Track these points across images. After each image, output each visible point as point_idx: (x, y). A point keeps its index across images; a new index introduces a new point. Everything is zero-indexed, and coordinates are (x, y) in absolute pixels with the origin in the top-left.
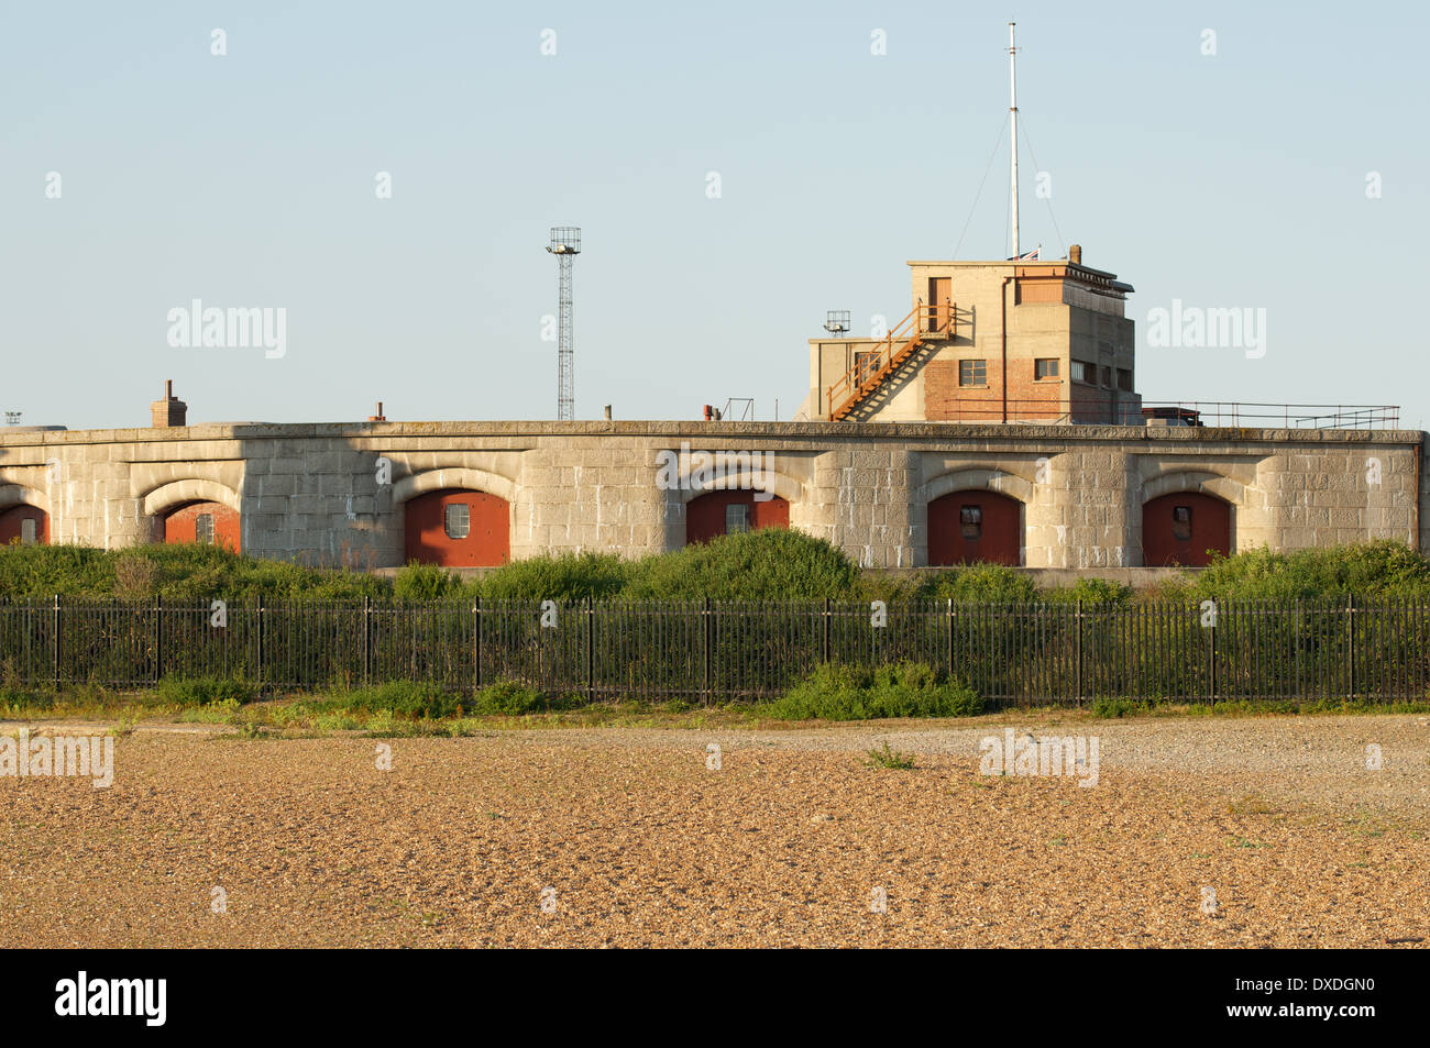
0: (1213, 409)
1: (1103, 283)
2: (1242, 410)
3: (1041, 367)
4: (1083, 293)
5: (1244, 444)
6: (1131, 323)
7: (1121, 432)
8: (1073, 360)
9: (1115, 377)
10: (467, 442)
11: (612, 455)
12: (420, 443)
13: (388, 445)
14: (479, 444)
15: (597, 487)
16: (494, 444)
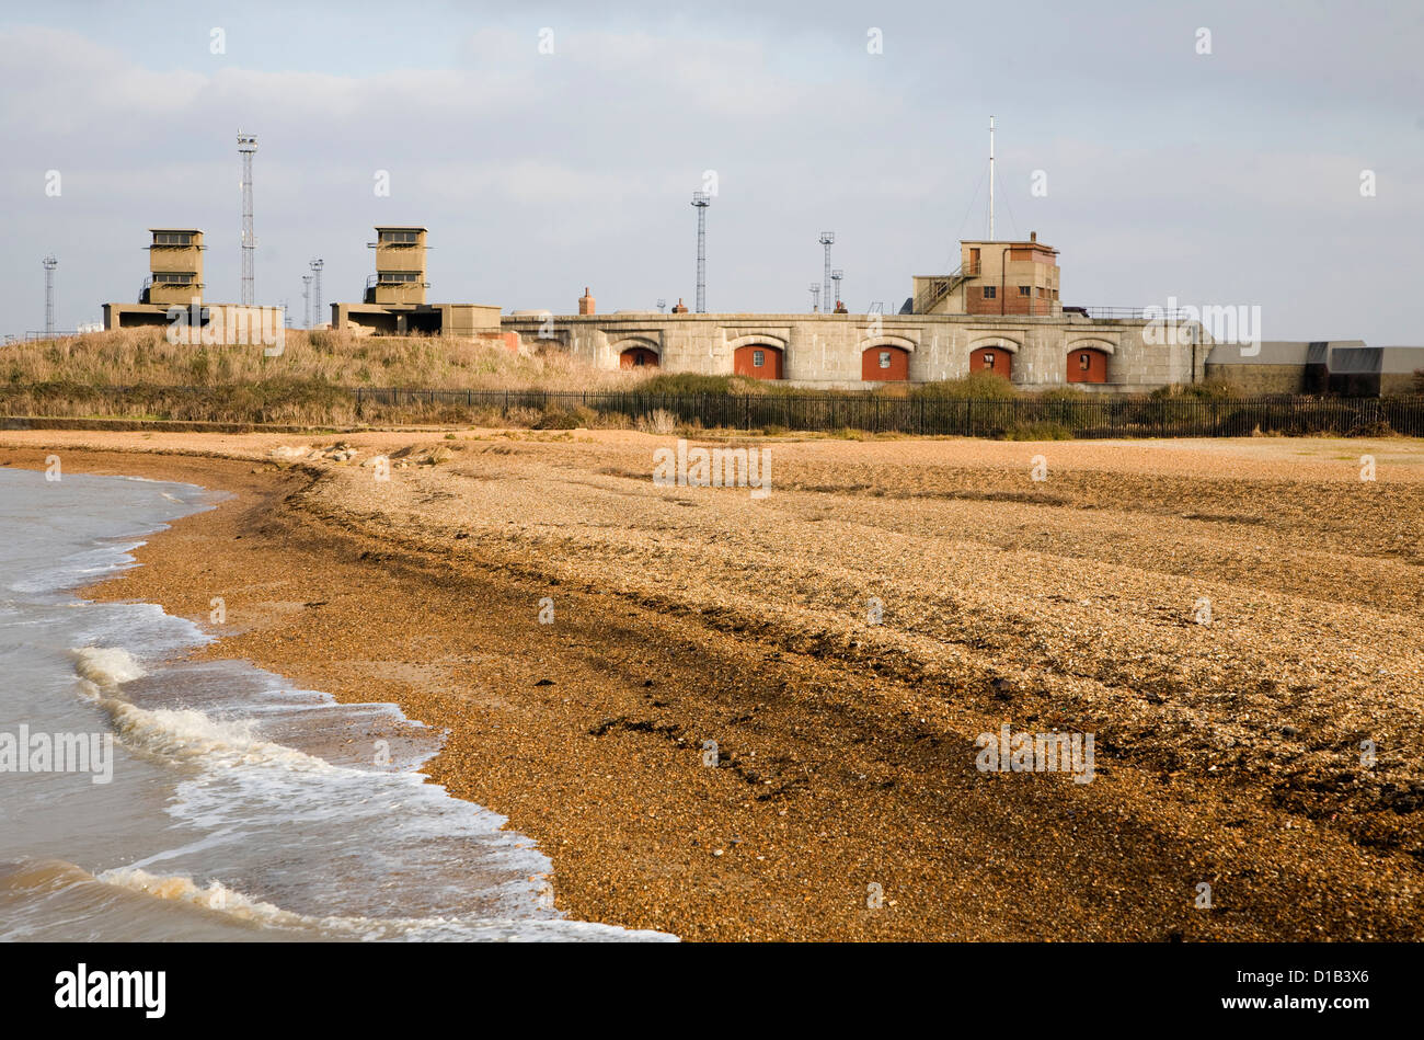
1: (1046, 250)
3: (1024, 290)
4: (1040, 256)
5: (1116, 327)
6: (1059, 267)
8: (1035, 286)
9: (1052, 294)
10: (764, 324)
11: (830, 330)
12: (743, 324)
13: (728, 324)
14: (770, 324)
15: (824, 345)
16: (776, 324)
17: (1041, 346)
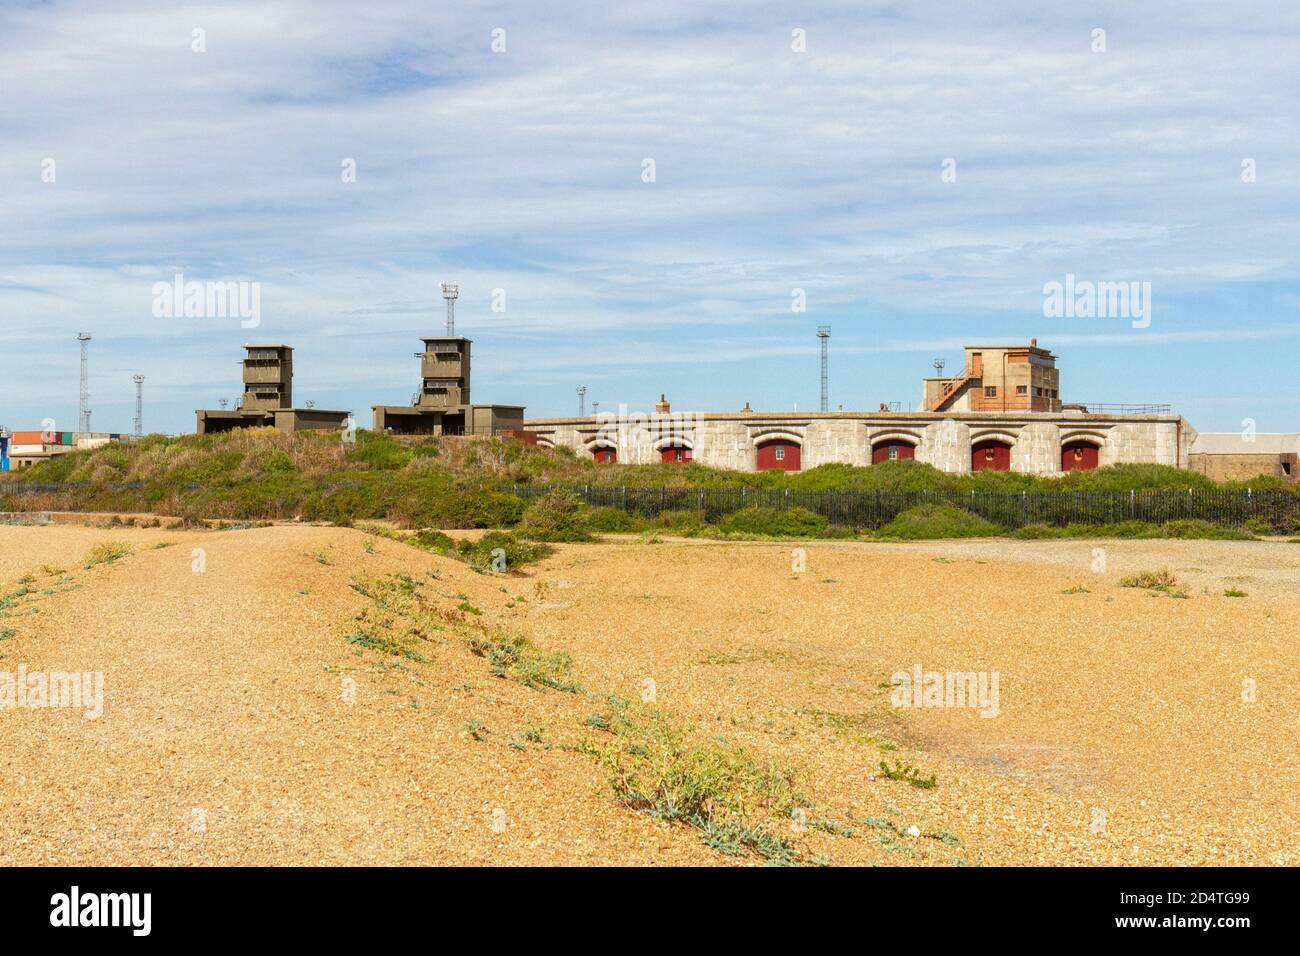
0: (1091, 406)
1: (1044, 355)
2: (1104, 407)
3: (1021, 389)
4: (1037, 359)
5: (1106, 422)
6: (1058, 371)
7: (1050, 415)
8: (1032, 386)
9: (1050, 393)
10: (783, 422)
11: (842, 426)
12: (764, 422)
13: (751, 422)
14: (788, 422)
15: (836, 439)
16: (793, 422)
17: (1037, 439)
